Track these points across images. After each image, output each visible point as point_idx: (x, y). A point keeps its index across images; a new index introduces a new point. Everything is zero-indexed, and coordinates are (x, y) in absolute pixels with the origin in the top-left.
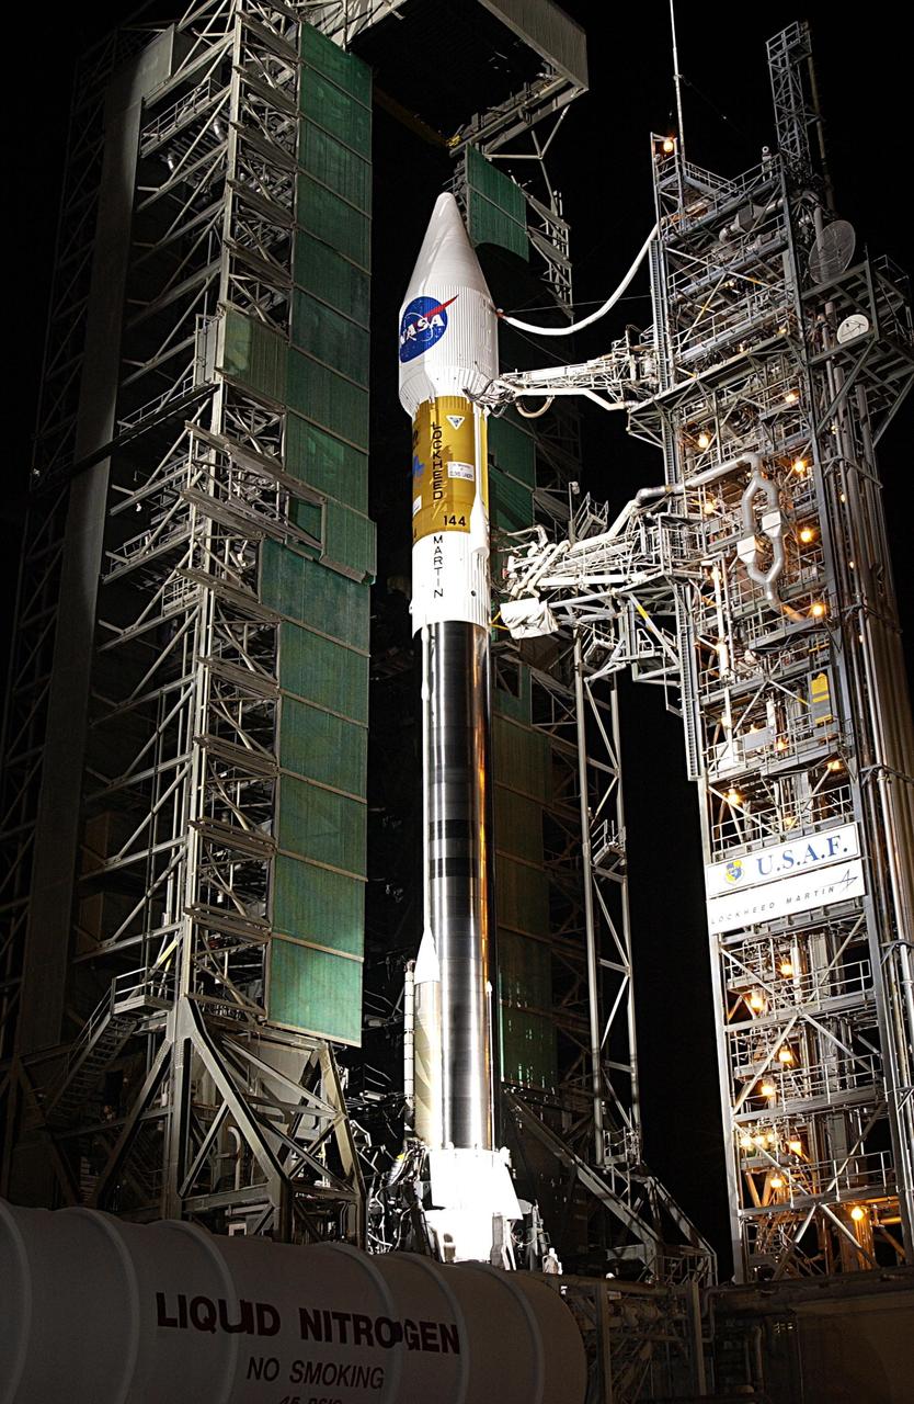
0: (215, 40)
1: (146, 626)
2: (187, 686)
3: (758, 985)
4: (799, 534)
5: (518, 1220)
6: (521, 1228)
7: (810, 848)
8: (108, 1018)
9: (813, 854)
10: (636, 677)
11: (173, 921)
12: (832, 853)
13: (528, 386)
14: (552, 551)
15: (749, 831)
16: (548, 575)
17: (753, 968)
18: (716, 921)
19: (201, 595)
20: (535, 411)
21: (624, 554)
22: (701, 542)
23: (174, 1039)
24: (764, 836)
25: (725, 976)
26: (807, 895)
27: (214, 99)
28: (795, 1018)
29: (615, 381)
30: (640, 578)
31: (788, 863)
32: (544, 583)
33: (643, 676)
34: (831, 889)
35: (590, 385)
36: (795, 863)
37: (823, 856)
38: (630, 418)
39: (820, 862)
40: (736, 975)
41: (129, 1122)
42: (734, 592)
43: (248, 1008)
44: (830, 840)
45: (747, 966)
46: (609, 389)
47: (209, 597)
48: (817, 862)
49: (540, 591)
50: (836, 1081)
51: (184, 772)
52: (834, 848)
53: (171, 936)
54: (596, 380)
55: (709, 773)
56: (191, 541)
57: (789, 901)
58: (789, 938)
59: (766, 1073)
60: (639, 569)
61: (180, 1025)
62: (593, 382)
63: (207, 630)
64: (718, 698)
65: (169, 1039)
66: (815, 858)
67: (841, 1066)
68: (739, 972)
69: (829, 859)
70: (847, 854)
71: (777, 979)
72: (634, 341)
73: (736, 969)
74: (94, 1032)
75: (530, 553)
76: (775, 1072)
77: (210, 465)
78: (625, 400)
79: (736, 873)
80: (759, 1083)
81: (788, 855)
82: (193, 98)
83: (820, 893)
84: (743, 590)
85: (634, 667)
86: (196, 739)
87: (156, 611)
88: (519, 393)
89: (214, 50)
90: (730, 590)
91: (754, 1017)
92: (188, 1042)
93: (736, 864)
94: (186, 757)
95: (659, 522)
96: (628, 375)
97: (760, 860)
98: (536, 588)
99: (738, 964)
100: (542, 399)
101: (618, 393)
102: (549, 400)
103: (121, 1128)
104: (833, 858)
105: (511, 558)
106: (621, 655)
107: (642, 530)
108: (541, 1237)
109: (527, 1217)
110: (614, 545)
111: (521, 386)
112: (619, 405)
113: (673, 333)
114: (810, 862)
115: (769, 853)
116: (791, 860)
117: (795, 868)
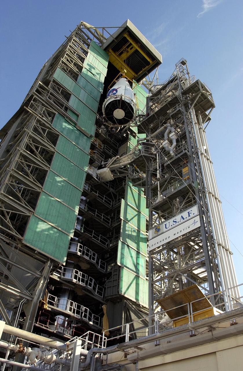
7: (182, 217)
12: (189, 216)
24: (168, 218)
26: (181, 231)
28: (176, 274)
31: (175, 223)
34: (189, 227)
36: (177, 222)
37: (186, 218)
39: (186, 220)
44: (189, 212)
48: (184, 220)
52: (190, 214)
55: (152, 205)
57: (175, 234)
64: (156, 185)
66: (184, 219)
69: (188, 218)
70: (194, 215)
79: (158, 230)
81: (175, 220)
83: (185, 229)
93: (158, 228)
97: (166, 225)
104: (190, 217)
114: (182, 221)
115: (169, 221)
116: (176, 222)
117: (177, 224)
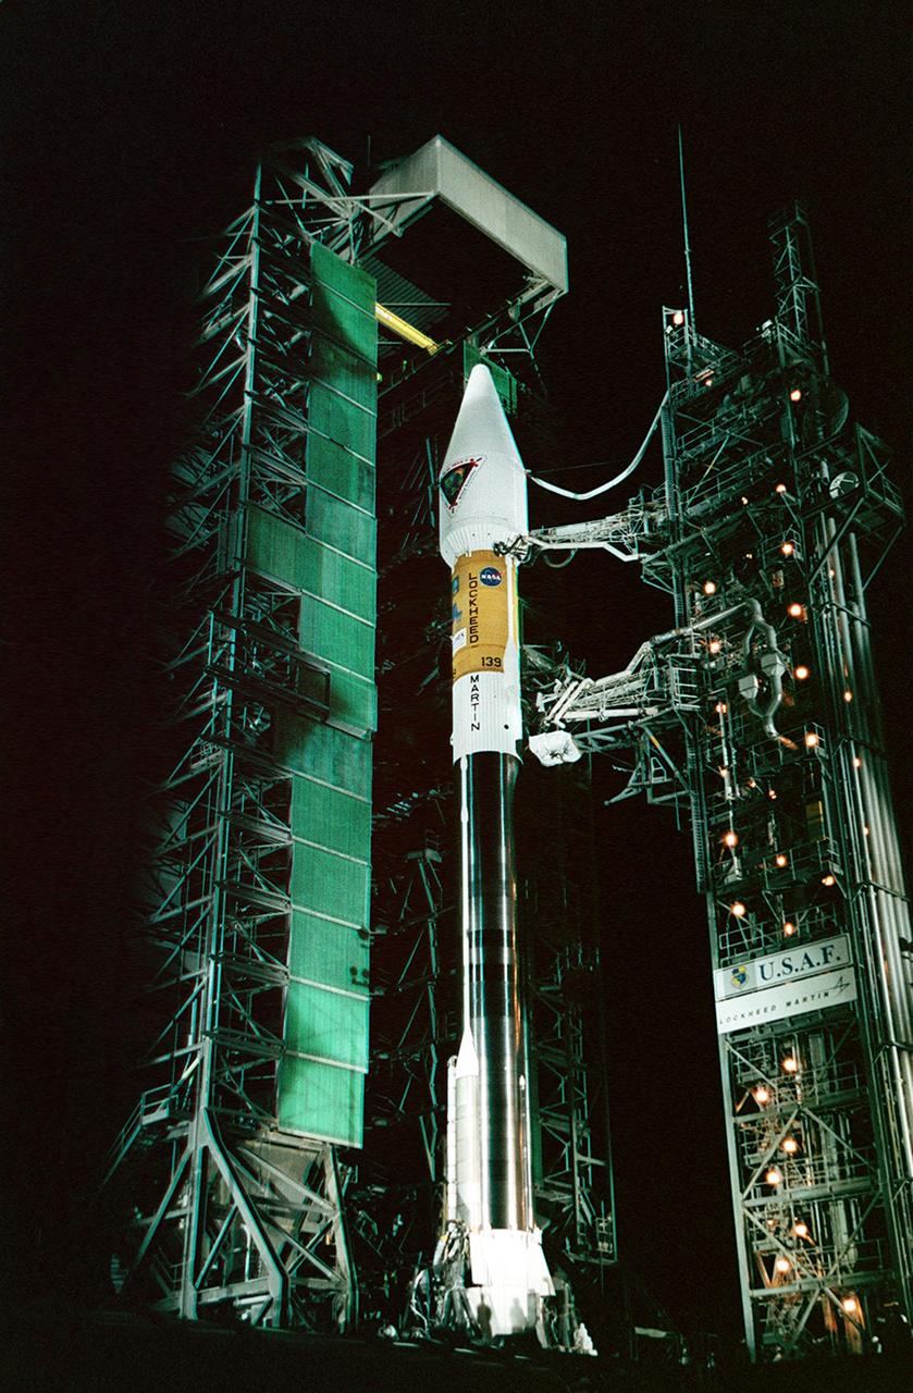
0: (236, 262)
1: (177, 782)
2: (210, 835)
3: (762, 1080)
4: (795, 672)
5: (551, 1297)
6: (553, 1302)
7: (806, 957)
8: (138, 1128)
9: (809, 961)
10: (650, 799)
11: (196, 1042)
12: (826, 961)
13: (554, 541)
14: (576, 688)
15: (753, 939)
16: (573, 709)
17: (758, 1065)
18: (724, 1021)
19: (222, 756)
20: (560, 563)
21: (639, 690)
22: (707, 679)
23: (194, 1148)
24: (766, 944)
25: (733, 1071)
26: (805, 1000)
27: (235, 315)
28: (796, 1111)
29: (630, 535)
30: (652, 711)
31: (787, 970)
32: (570, 716)
33: (657, 800)
34: (826, 994)
35: (608, 539)
36: (794, 969)
37: (818, 964)
38: (644, 567)
39: (816, 968)
40: (744, 1071)
41: (155, 1221)
42: (737, 724)
43: (260, 1118)
44: (824, 950)
45: (752, 1063)
46: (626, 542)
47: (229, 758)
48: (812, 970)
49: (566, 724)
50: (836, 1170)
51: (207, 910)
52: (829, 956)
53: (194, 1054)
54: (613, 534)
55: (717, 887)
56: (213, 710)
57: (789, 1004)
58: (791, 1038)
59: (772, 1161)
60: (652, 704)
61: (200, 1134)
62: (610, 536)
63: (227, 788)
64: (724, 819)
65: (191, 1147)
66: (812, 966)
67: (841, 1157)
68: (745, 1068)
69: (824, 967)
70: (840, 962)
71: (779, 1075)
72: (648, 498)
73: (743, 1065)
74: (125, 1141)
75: (556, 689)
76: (780, 1161)
77: (231, 643)
78: (639, 552)
79: (741, 978)
80: (765, 1171)
81: (787, 962)
82: (217, 314)
83: (816, 997)
84: (745, 722)
85: (649, 791)
86: (216, 883)
87: (185, 769)
88: (545, 546)
89: (234, 271)
90: (733, 722)
91: (762, 1109)
92: (206, 1150)
93: (741, 970)
94: (209, 897)
95: (670, 662)
96: (642, 530)
97: (762, 967)
98: (562, 720)
99: (744, 1060)
100: (568, 551)
101: (633, 545)
102: (573, 553)
103: (148, 1226)
104: (827, 965)
105: (540, 694)
106: (637, 781)
107: (655, 669)
108: (573, 1313)
109: (560, 1293)
110: (630, 682)
111: (548, 541)
112: (634, 557)
113: (682, 491)
114: (808, 970)
115: (771, 960)
116: (790, 967)
117: (794, 974)
